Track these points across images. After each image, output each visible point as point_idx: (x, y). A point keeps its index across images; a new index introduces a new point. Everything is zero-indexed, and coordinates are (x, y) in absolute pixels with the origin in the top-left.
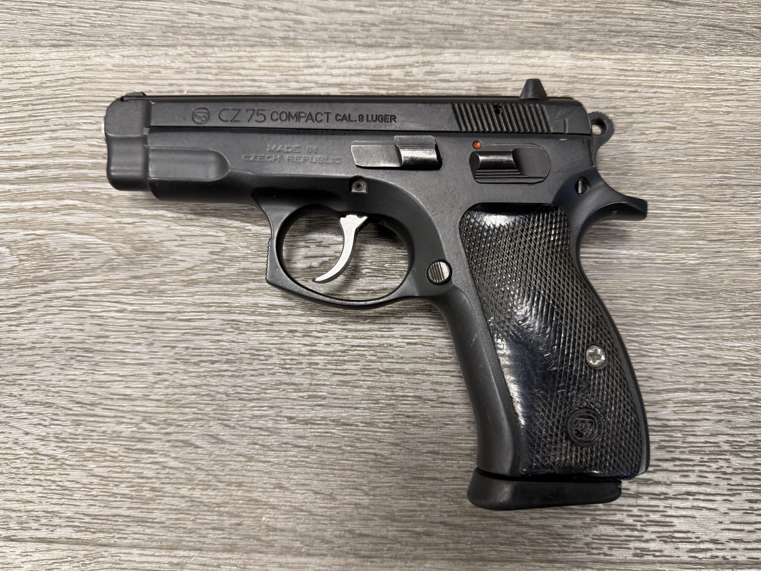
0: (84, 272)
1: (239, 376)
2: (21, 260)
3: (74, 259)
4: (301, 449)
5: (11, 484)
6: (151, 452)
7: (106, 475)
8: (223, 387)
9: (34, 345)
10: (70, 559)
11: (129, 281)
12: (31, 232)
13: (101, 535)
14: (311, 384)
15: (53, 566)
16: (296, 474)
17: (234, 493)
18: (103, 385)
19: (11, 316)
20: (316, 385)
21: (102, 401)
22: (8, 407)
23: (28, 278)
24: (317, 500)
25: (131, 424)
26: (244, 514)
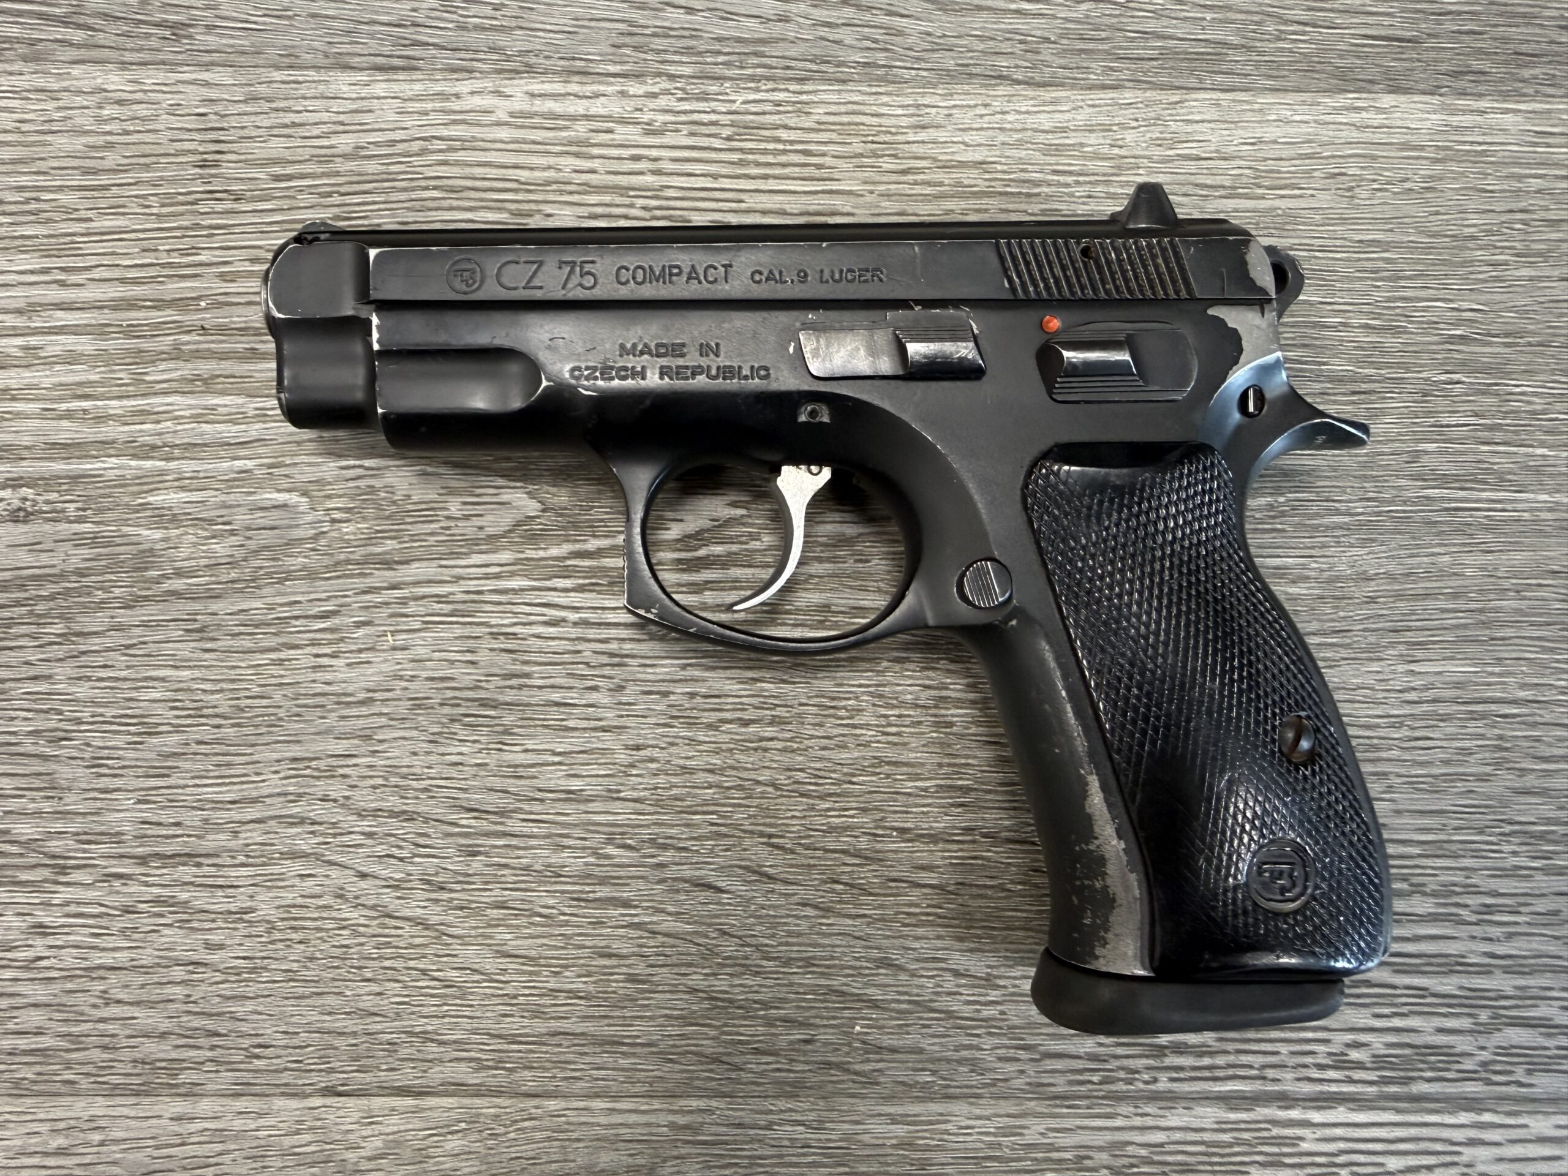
0: (473, 544)
1: (798, 749)
2: (334, 521)
3: (448, 518)
4: (925, 891)
5: (334, 980)
6: (626, 904)
7: (533, 953)
8: (767, 772)
9: (370, 695)
10: (463, 1125)
11: (569, 562)
12: (352, 462)
13: (527, 1074)
14: (940, 765)
15: (427, 1142)
16: (917, 938)
17: (796, 979)
18: (521, 771)
19: (318, 636)
20: (949, 765)
21: (518, 805)
22: (321, 824)
23: (352, 557)
24: (962, 990)
25: (584, 848)
26: (818, 1021)
